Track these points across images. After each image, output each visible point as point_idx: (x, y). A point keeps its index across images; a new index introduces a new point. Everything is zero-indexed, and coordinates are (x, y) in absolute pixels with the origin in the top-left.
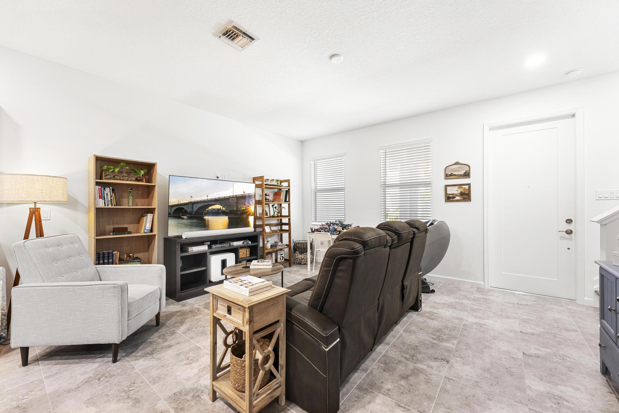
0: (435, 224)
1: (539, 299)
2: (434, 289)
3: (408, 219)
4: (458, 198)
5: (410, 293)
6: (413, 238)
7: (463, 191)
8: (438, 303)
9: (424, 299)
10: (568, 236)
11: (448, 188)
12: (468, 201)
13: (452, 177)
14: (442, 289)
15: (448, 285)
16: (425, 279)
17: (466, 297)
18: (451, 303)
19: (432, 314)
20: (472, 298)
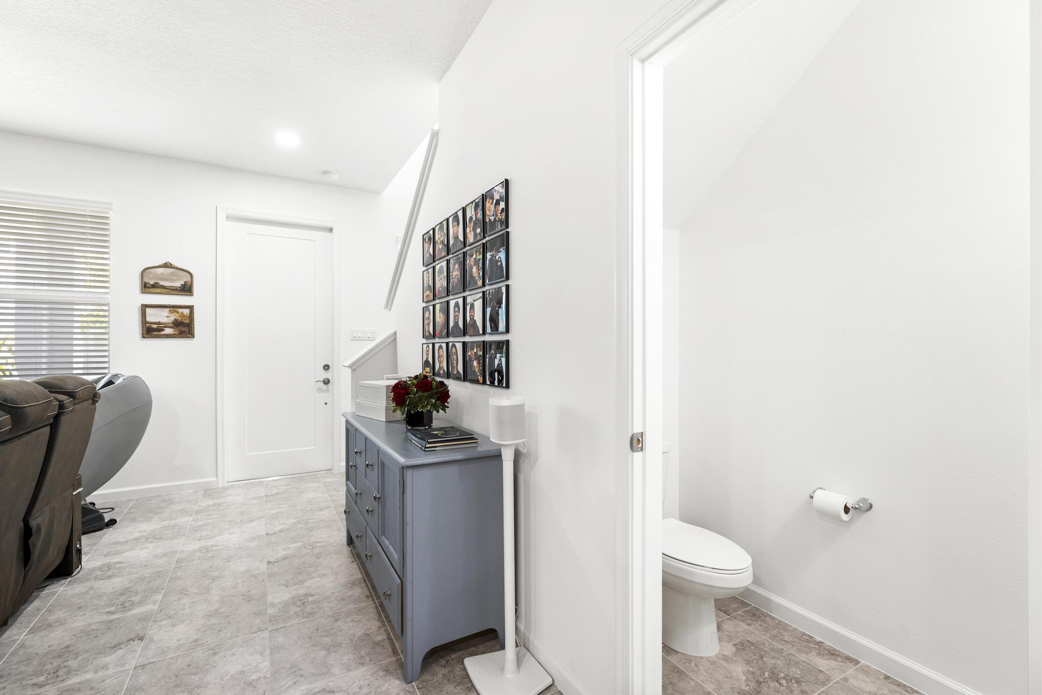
0: (117, 383)
1: (294, 480)
2: (114, 518)
3: (44, 374)
4: (168, 331)
5: (47, 543)
6: (57, 418)
7: (180, 319)
8: (124, 542)
9: (88, 545)
10: (324, 387)
11: (148, 310)
12: (188, 337)
13: (158, 290)
14: (133, 513)
15: (148, 500)
16: (92, 503)
17: (183, 512)
18: (153, 532)
19: (109, 567)
20: (194, 510)
